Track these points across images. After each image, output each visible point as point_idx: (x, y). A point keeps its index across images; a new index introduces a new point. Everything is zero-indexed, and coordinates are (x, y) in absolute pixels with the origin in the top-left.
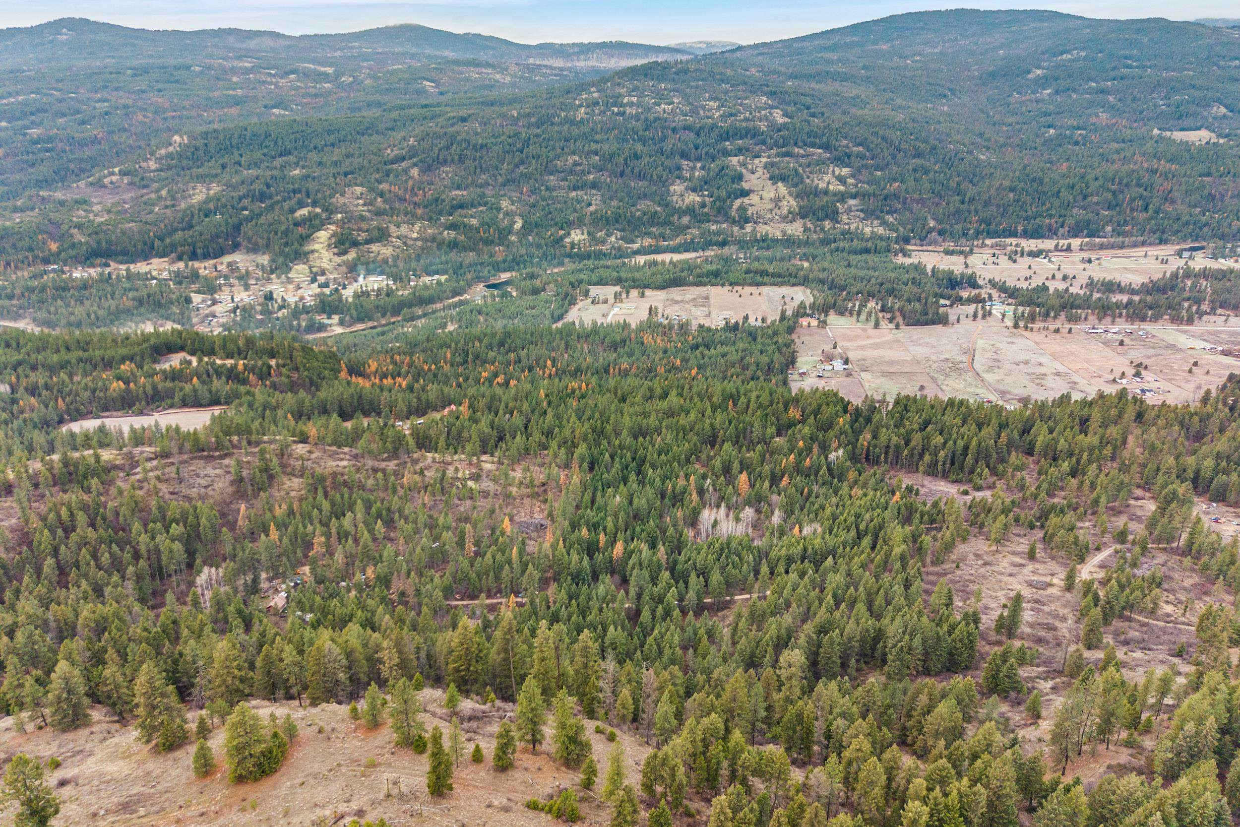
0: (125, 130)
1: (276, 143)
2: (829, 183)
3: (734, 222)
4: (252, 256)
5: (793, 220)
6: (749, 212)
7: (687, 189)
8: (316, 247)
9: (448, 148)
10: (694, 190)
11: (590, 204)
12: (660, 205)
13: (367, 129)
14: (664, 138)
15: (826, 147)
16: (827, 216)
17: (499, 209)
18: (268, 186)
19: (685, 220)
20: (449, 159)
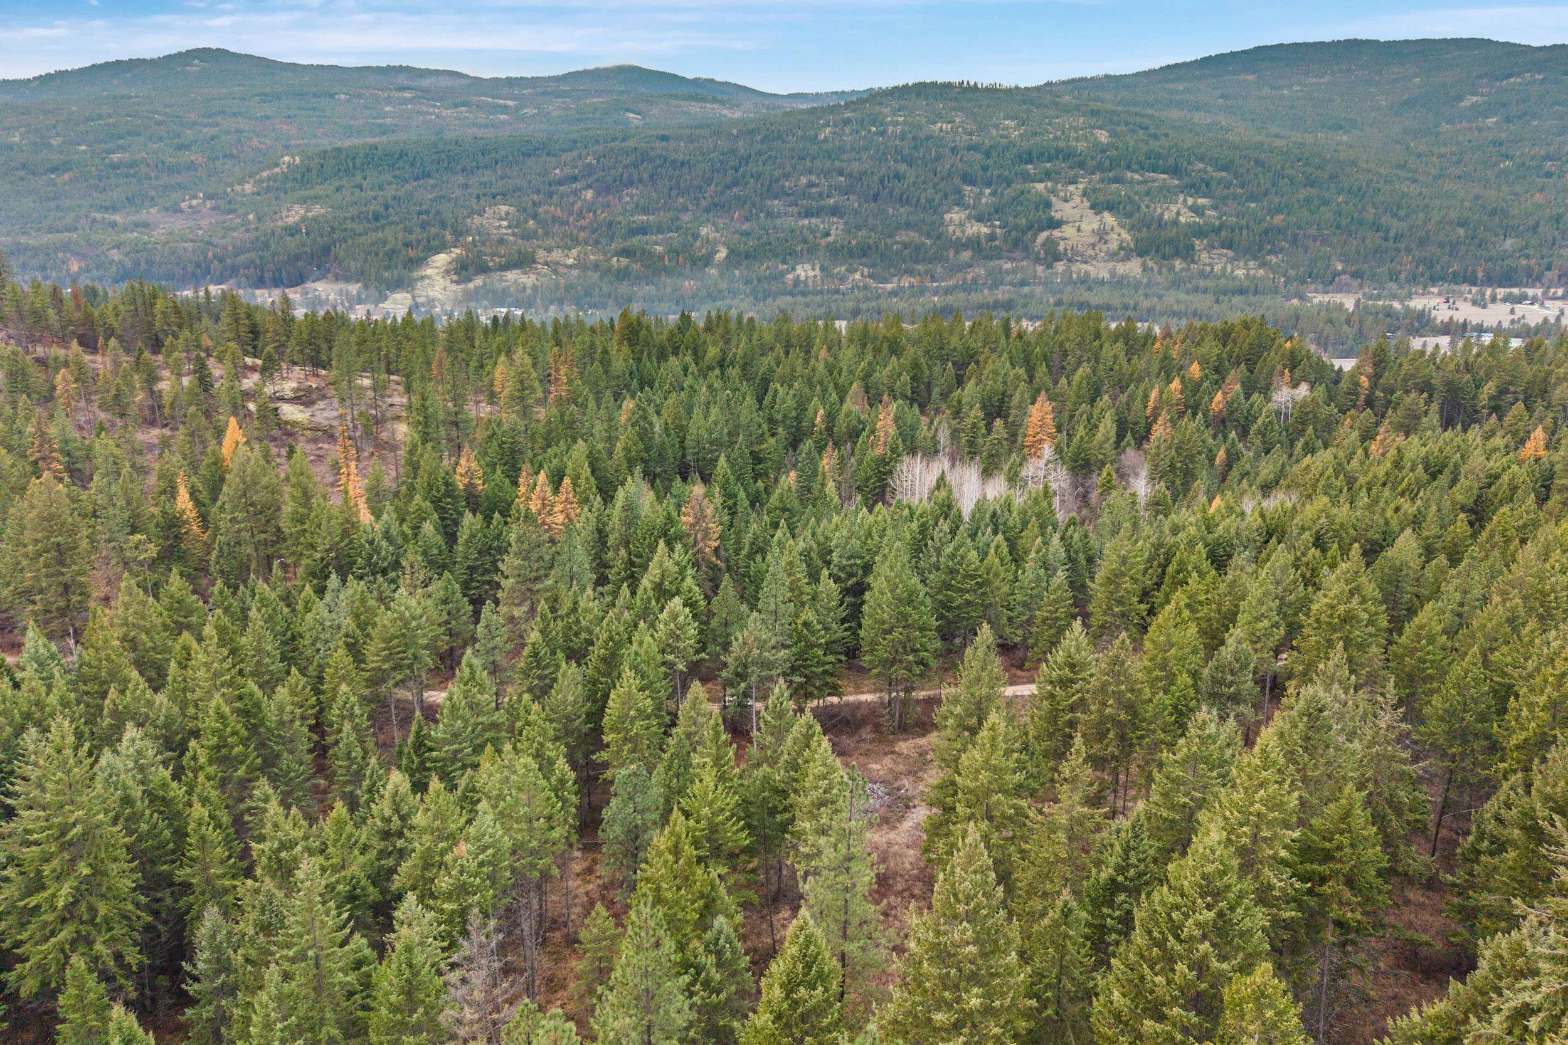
0: (232, 156)
1: (412, 165)
2: (1178, 214)
3: (1038, 260)
4: (342, 286)
5: (1126, 259)
6: (1061, 248)
7: (969, 217)
8: (429, 272)
9: (635, 166)
10: (980, 219)
11: (828, 234)
12: (928, 236)
13: (536, 149)
14: (938, 158)
15: (1175, 171)
16: (1177, 254)
17: (696, 236)
18: (387, 207)
19: (966, 255)
20: (635, 178)
